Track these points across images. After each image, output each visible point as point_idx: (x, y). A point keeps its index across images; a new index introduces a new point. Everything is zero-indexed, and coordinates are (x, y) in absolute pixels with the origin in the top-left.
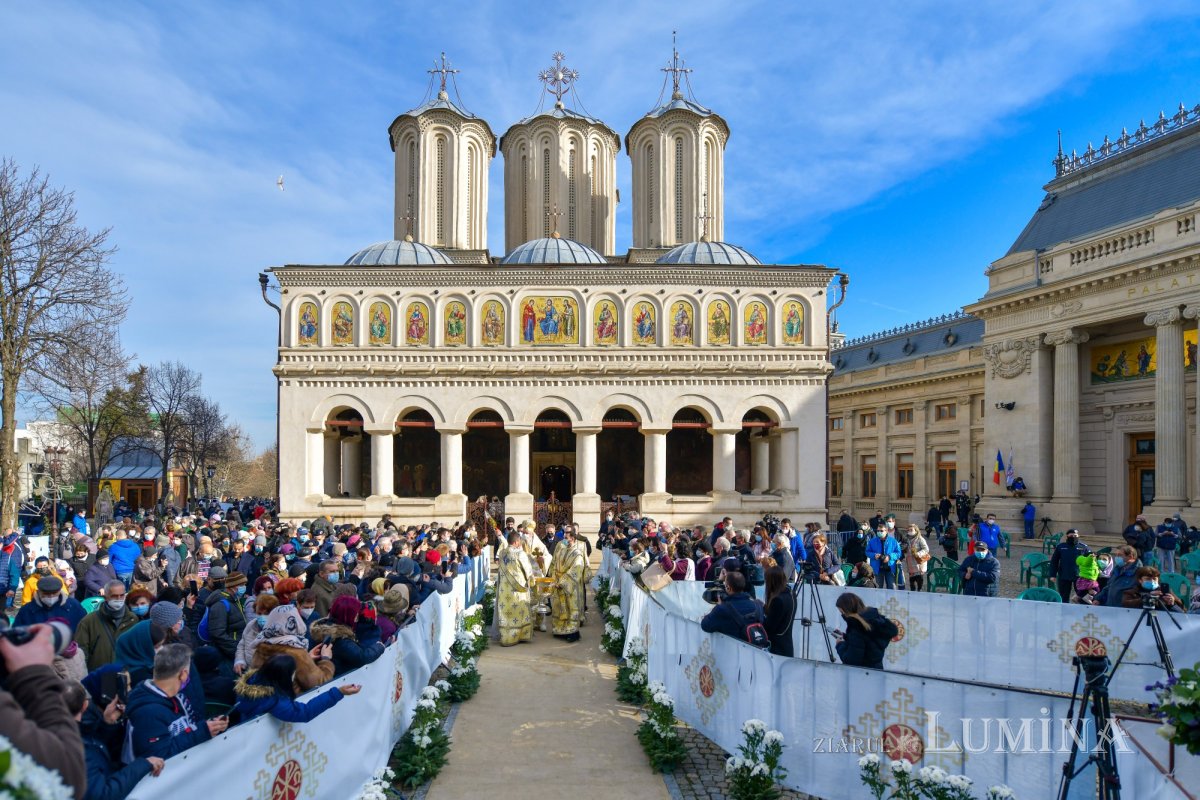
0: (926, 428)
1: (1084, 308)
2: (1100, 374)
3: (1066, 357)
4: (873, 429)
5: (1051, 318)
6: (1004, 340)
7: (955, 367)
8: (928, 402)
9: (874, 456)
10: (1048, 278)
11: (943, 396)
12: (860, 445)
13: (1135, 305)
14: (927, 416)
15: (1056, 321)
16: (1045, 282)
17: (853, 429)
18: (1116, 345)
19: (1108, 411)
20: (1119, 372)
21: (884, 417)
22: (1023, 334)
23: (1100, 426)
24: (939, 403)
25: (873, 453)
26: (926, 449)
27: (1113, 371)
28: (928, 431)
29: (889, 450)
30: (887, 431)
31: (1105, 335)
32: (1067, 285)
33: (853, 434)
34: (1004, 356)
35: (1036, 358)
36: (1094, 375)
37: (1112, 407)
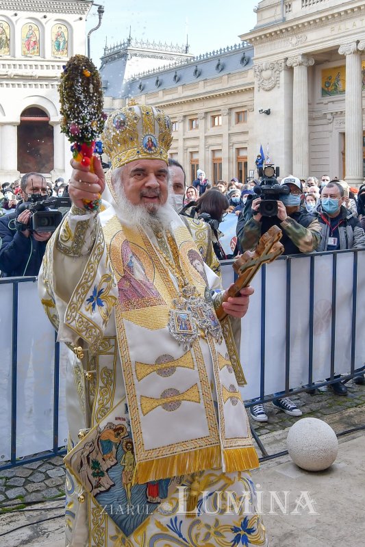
0: (229, 130)
1: (308, 40)
2: (326, 89)
3: (300, 75)
4: (197, 131)
5: (290, 47)
6: (263, 63)
7: (246, 82)
8: (230, 109)
9: (198, 152)
10: (290, 17)
11: (239, 105)
12: (189, 143)
13: (334, 39)
14: (230, 121)
15: (293, 49)
16: (288, 19)
17: (184, 131)
18: (335, 68)
19: (329, 116)
20: (336, 89)
21: (203, 121)
22: (275, 58)
23: (326, 128)
24: (238, 110)
25: (196, 150)
26: (229, 146)
27: (333, 88)
28: (230, 132)
29: (207, 147)
30: (205, 133)
31: (328, 61)
32: (296, 23)
33: (184, 135)
34: (266, 74)
35: (283, 76)
36: (323, 90)
37: (332, 113)
